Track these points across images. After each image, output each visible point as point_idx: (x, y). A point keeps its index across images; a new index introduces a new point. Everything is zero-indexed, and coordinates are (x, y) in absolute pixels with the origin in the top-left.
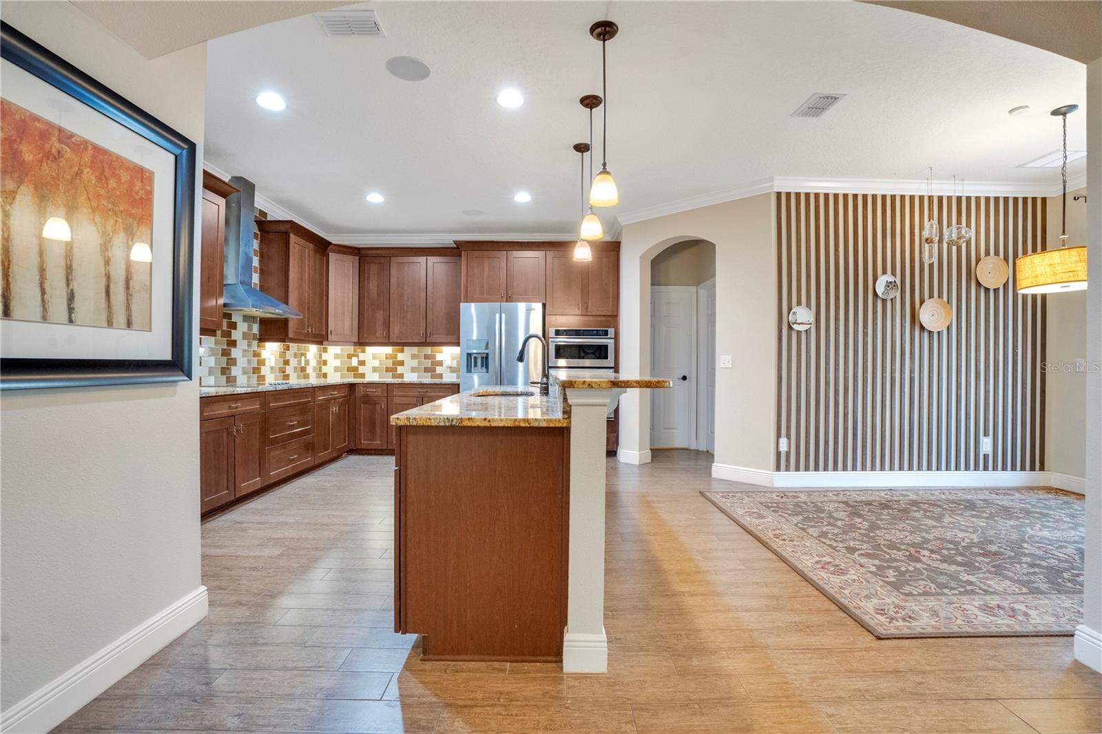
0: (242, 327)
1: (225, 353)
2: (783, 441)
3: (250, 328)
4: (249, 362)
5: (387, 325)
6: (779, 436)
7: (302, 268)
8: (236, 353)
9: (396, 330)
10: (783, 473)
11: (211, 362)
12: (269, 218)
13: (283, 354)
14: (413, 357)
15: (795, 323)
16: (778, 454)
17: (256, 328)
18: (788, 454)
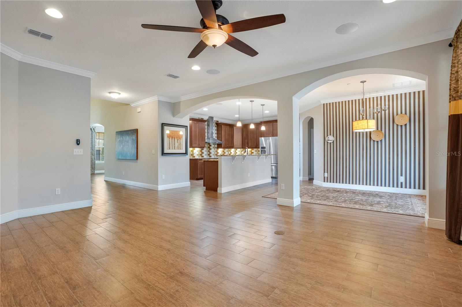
0: (213, 146)
1: (209, 151)
2: (326, 174)
3: (215, 146)
4: (215, 153)
5: (248, 144)
6: (324, 172)
7: (225, 132)
8: (211, 151)
9: (250, 144)
10: (326, 183)
11: (206, 153)
12: (219, 122)
13: (223, 151)
14: (256, 151)
15: (329, 140)
16: (324, 177)
17: (216, 146)
18: (327, 177)
